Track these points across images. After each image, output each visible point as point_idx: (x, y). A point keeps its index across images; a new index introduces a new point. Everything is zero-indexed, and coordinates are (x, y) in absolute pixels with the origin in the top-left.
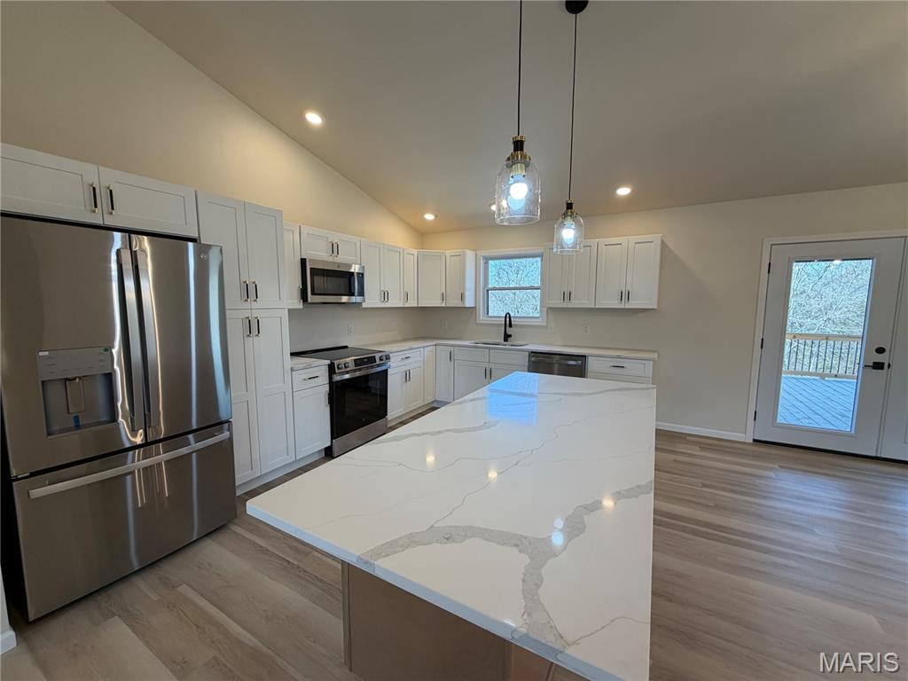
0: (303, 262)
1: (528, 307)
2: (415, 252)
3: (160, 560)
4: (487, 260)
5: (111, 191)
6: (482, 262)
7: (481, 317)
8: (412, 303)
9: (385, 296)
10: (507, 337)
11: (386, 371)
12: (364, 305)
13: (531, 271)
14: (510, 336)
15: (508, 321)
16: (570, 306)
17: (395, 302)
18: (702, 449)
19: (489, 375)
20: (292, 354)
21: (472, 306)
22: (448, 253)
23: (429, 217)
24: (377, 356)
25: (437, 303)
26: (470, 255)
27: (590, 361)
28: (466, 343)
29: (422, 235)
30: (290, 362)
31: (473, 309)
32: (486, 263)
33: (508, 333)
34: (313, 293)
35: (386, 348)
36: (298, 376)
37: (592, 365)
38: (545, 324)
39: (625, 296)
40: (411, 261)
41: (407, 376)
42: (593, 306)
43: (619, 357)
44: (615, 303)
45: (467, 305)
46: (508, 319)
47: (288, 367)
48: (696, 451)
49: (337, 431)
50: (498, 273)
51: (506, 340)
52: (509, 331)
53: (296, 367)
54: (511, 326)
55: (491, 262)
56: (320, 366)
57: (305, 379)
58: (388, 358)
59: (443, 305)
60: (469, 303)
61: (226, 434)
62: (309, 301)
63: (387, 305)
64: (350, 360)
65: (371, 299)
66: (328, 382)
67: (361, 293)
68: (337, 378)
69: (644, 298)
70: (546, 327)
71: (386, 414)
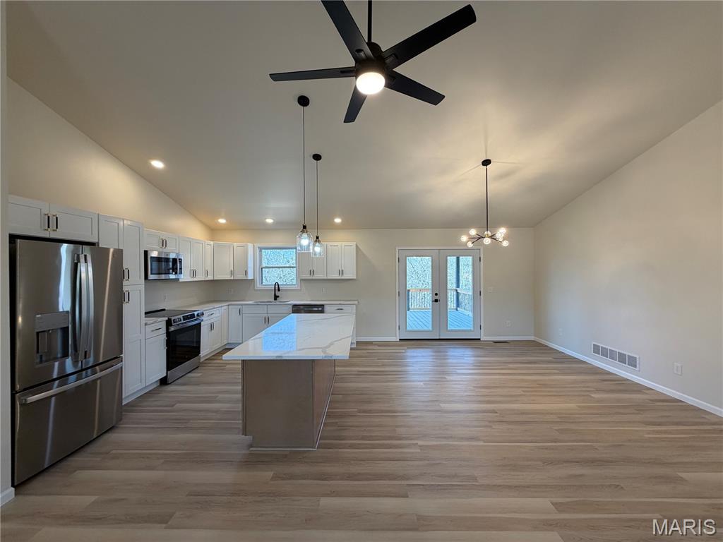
0: (146, 253)
1: (288, 278)
2: (212, 243)
3: (82, 447)
4: (261, 249)
5: (57, 218)
6: (258, 251)
7: (258, 286)
8: (210, 278)
9: (194, 273)
10: (276, 297)
11: (200, 323)
12: (180, 280)
13: (290, 257)
14: (278, 296)
15: (277, 288)
16: (314, 278)
17: (200, 277)
18: (379, 346)
19: (267, 321)
20: (146, 313)
21: (252, 278)
22: (235, 244)
23: (222, 221)
24: (196, 313)
25: (228, 277)
26: (250, 246)
27: (326, 307)
28: (251, 302)
29: (213, 231)
30: (144, 320)
31: (253, 280)
32: (260, 251)
33: (277, 295)
34: (152, 274)
35: (200, 309)
36: (149, 329)
37: (327, 308)
38: (299, 288)
39: (341, 272)
40: (209, 249)
41: (212, 327)
42: (325, 278)
43: (340, 304)
44: (336, 276)
45: (249, 278)
46: (277, 286)
47: (143, 322)
48: (376, 347)
49: (170, 365)
50: (269, 258)
51: (275, 299)
52: (278, 293)
53: (149, 322)
54: (279, 290)
55: (263, 251)
56: (161, 322)
57: (153, 331)
58: (203, 314)
59: (232, 278)
60: (250, 277)
61: (119, 365)
62: (149, 278)
63: (195, 279)
64: (181, 316)
65: (185, 277)
66: (165, 332)
67: (181, 273)
68: (172, 329)
69: (350, 274)
70: (300, 290)
71: (200, 353)
